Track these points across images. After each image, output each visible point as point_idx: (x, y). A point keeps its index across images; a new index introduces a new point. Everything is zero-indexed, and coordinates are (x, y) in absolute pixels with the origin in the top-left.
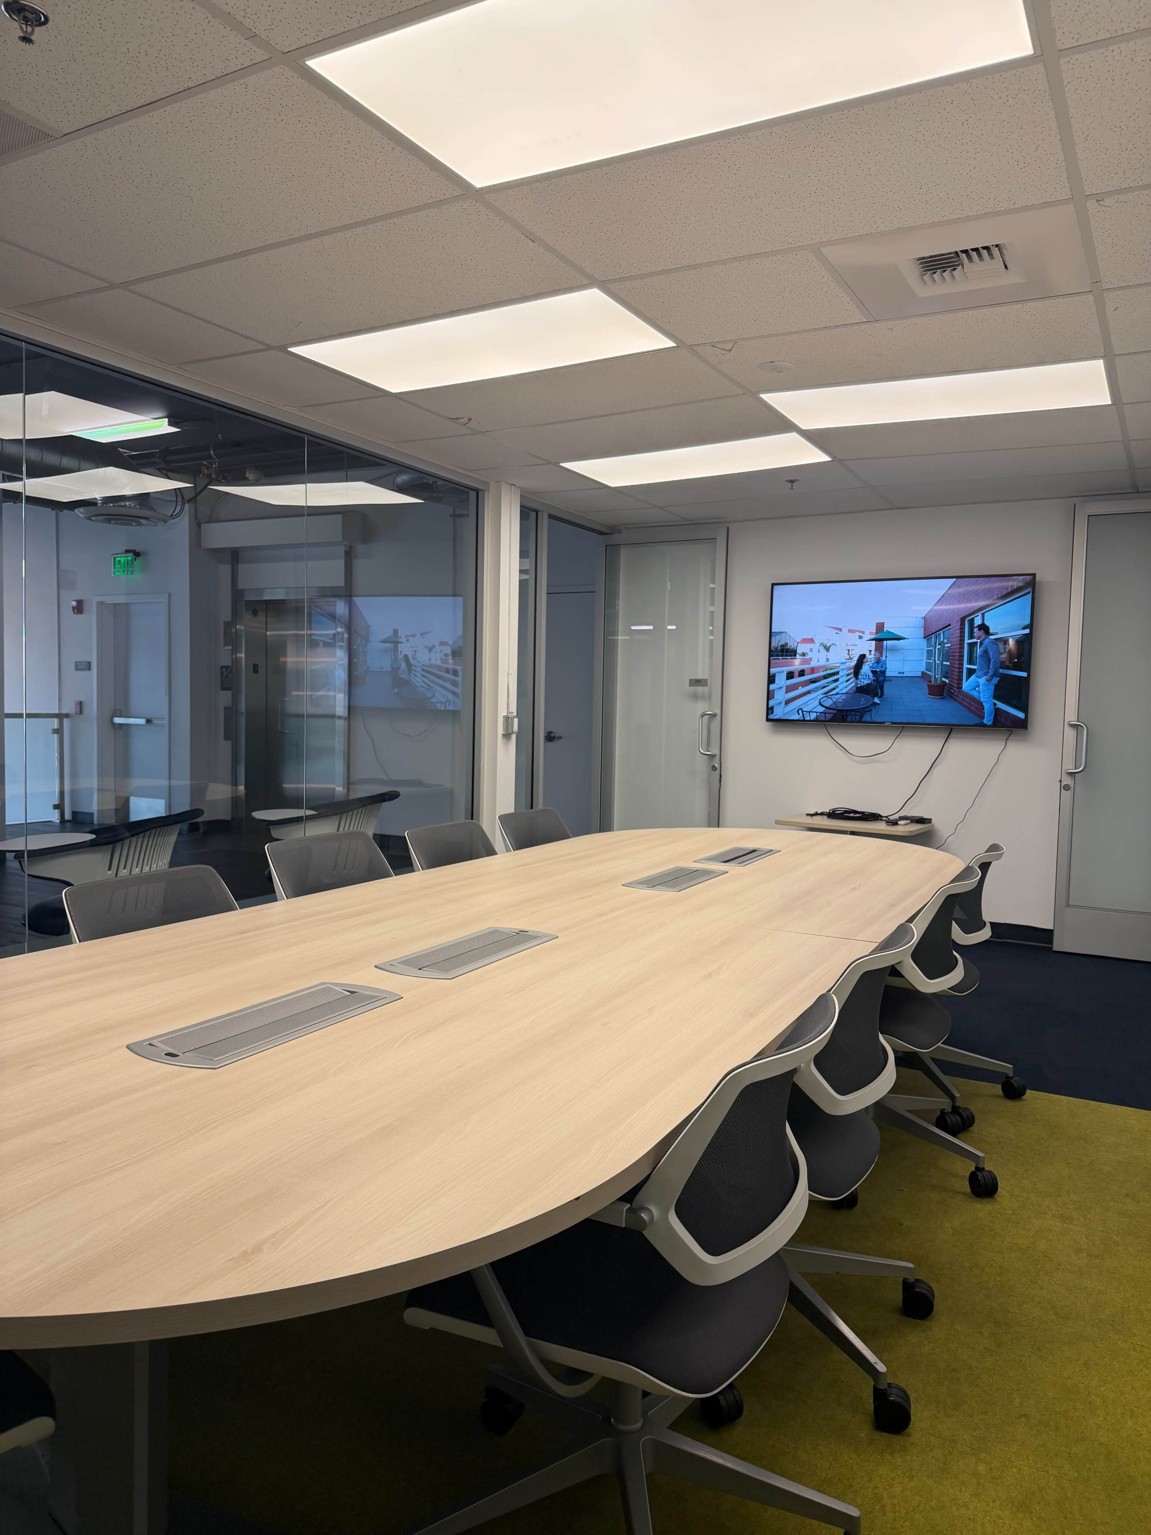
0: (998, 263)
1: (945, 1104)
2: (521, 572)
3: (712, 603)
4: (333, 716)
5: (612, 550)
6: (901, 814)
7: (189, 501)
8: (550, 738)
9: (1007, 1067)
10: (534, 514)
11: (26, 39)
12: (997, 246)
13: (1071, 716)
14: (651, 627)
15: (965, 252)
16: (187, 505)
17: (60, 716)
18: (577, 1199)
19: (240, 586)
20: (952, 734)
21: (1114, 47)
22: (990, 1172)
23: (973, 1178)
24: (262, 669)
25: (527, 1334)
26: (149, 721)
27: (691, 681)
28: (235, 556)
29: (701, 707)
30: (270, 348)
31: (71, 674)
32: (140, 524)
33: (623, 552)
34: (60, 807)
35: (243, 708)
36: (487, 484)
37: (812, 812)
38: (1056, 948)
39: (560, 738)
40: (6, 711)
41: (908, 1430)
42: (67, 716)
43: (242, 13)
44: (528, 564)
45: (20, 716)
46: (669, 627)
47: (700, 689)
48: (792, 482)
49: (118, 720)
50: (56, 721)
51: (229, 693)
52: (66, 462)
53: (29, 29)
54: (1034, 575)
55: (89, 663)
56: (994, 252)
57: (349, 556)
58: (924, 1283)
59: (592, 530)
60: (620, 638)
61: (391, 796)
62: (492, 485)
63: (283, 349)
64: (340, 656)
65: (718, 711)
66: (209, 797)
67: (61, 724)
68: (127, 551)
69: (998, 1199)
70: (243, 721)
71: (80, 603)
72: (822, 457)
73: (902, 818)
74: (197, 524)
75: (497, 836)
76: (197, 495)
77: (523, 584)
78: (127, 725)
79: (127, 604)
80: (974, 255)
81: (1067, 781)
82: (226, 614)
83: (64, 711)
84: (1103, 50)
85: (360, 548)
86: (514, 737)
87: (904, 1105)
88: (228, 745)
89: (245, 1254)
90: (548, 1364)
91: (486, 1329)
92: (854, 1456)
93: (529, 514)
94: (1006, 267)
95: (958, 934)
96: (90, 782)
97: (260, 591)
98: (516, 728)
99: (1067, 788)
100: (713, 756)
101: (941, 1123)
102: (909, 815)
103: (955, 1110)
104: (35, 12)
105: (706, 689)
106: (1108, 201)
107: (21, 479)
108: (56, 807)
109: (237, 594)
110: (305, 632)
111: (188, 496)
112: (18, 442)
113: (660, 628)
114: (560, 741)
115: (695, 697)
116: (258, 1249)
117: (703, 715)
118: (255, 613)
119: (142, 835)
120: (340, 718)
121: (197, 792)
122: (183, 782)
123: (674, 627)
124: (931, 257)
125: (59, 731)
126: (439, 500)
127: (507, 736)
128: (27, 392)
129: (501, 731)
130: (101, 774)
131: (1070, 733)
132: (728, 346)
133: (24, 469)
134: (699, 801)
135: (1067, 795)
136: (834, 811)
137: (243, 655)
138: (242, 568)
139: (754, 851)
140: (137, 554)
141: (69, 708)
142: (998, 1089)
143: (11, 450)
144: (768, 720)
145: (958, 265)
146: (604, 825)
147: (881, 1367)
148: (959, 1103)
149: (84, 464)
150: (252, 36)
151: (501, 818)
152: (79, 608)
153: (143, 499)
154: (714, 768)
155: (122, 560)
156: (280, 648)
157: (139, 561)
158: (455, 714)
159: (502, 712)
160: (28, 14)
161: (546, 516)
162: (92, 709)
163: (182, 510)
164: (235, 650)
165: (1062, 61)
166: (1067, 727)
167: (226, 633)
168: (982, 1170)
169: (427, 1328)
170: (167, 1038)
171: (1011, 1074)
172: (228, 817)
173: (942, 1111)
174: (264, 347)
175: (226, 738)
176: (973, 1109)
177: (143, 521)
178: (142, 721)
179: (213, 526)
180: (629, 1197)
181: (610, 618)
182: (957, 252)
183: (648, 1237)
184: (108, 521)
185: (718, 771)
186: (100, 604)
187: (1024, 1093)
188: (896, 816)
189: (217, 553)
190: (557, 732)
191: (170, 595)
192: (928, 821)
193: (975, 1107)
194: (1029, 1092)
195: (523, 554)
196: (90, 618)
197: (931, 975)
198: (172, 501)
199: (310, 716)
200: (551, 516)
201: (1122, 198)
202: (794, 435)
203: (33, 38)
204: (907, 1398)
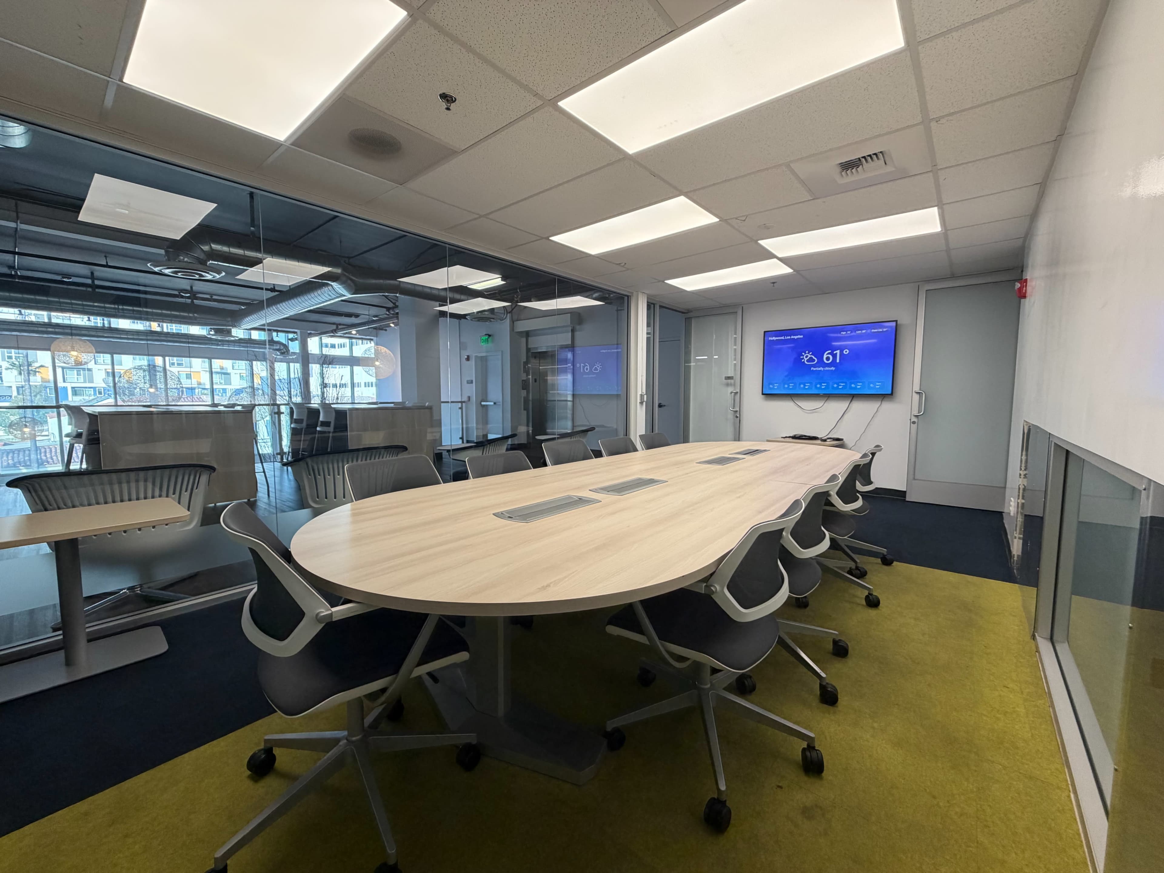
0: (882, 161)
1: (853, 565)
2: (648, 333)
3: (735, 345)
4: (567, 401)
5: (688, 320)
6: (828, 437)
7: (509, 313)
8: (660, 406)
9: (884, 551)
10: (653, 305)
11: (448, 109)
12: (881, 152)
13: (917, 388)
14: (706, 357)
15: (864, 157)
16: (508, 315)
17: (462, 402)
18: (683, 576)
19: (529, 347)
20: (854, 399)
21: (949, 36)
22: (876, 596)
23: (867, 598)
24: (538, 381)
25: (659, 639)
26: (495, 403)
27: (725, 377)
28: (527, 334)
29: (730, 389)
30: (542, 238)
31: (466, 386)
32: (491, 321)
33: (693, 320)
34: (462, 438)
35: (531, 398)
36: (632, 293)
37: (784, 436)
38: (908, 499)
39: (664, 406)
40: (442, 400)
41: (836, 705)
42: (464, 402)
43: (532, 84)
44: (651, 330)
45: (448, 402)
46: (715, 357)
47: (729, 381)
48: (774, 283)
49: (483, 403)
50: (460, 404)
51: (525, 391)
52: (463, 297)
53: (449, 105)
54: (896, 321)
55: (472, 381)
56: (879, 157)
57: (573, 331)
58: (844, 641)
59: (679, 312)
60: (692, 364)
61: (592, 429)
62: (635, 293)
63: (548, 238)
64: (570, 377)
65: (739, 391)
66: (518, 431)
67: (462, 405)
68: (486, 335)
69: (880, 608)
70: (531, 403)
71: (468, 356)
72: (789, 270)
73: (828, 438)
74: (513, 322)
75: (638, 444)
76: (513, 310)
77: (648, 339)
78: (487, 405)
79: (486, 356)
80: (869, 159)
81: (914, 419)
82: (524, 359)
83: (463, 400)
84: (943, 38)
85: (578, 327)
86: (644, 403)
87: (831, 563)
88: (525, 412)
89: (543, 587)
90: (668, 652)
91: (642, 636)
92: (810, 713)
93: (650, 306)
94: (886, 164)
95: (859, 486)
96: (473, 424)
97: (537, 348)
98: (645, 399)
99: (914, 423)
100: (736, 411)
101: (850, 572)
102: (832, 437)
103: (857, 568)
104: (451, 97)
105: (732, 381)
106: (943, 121)
107: (447, 305)
108: (460, 438)
109: (528, 350)
110: (556, 367)
111: (509, 310)
112: (445, 289)
113: (711, 357)
114: (665, 407)
115: (728, 385)
116: (548, 586)
117: (731, 393)
118: (535, 357)
119: (494, 444)
120: (569, 401)
121: (514, 427)
122: (508, 425)
123: (717, 357)
124: (846, 162)
125: (461, 408)
126: (610, 303)
127: (641, 403)
128: (449, 267)
129: (639, 401)
130: (477, 423)
131: (916, 397)
132: (744, 218)
133: (448, 301)
134: (730, 430)
135: (914, 426)
136: (795, 435)
137: (530, 377)
138: (530, 339)
139: (757, 450)
140: (489, 336)
141: (465, 399)
142: (879, 560)
143: (443, 293)
144: (763, 394)
145: (860, 165)
146: (685, 440)
147: (823, 675)
148: (859, 565)
149: (469, 297)
150: (536, 95)
151: (640, 436)
152: (468, 359)
153: (492, 310)
154: (737, 417)
155: (484, 338)
156: (545, 374)
157: (490, 338)
158: (618, 396)
159: (639, 393)
160: (448, 98)
161: (658, 307)
162: (474, 399)
163: (506, 316)
164: (528, 375)
165: (920, 48)
166: (914, 394)
167: (524, 367)
168: (871, 595)
169: (616, 635)
170: (508, 512)
171: (885, 554)
172: (526, 442)
173: (850, 568)
174: (539, 238)
175: (524, 410)
176: (866, 568)
177: (492, 320)
178: (492, 403)
179: (519, 322)
180: (706, 580)
181: (688, 353)
182: (859, 158)
183: (714, 598)
184: (479, 321)
185: (738, 418)
186: (476, 357)
187: (892, 563)
188: (826, 438)
189: (521, 333)
190: (663, 403)
191: (502, 351)
192: (842, 440)
193: (867, 567)
194: (895, 563)
195: (648, 325)
196: (472, 362)
197: (846, 502)
198: (502, 313)
199: (558, 401)
200: (661, 307)
201: (950, 118)
202: (775, 260)
203: (450, 108)
204: (836, 690)
